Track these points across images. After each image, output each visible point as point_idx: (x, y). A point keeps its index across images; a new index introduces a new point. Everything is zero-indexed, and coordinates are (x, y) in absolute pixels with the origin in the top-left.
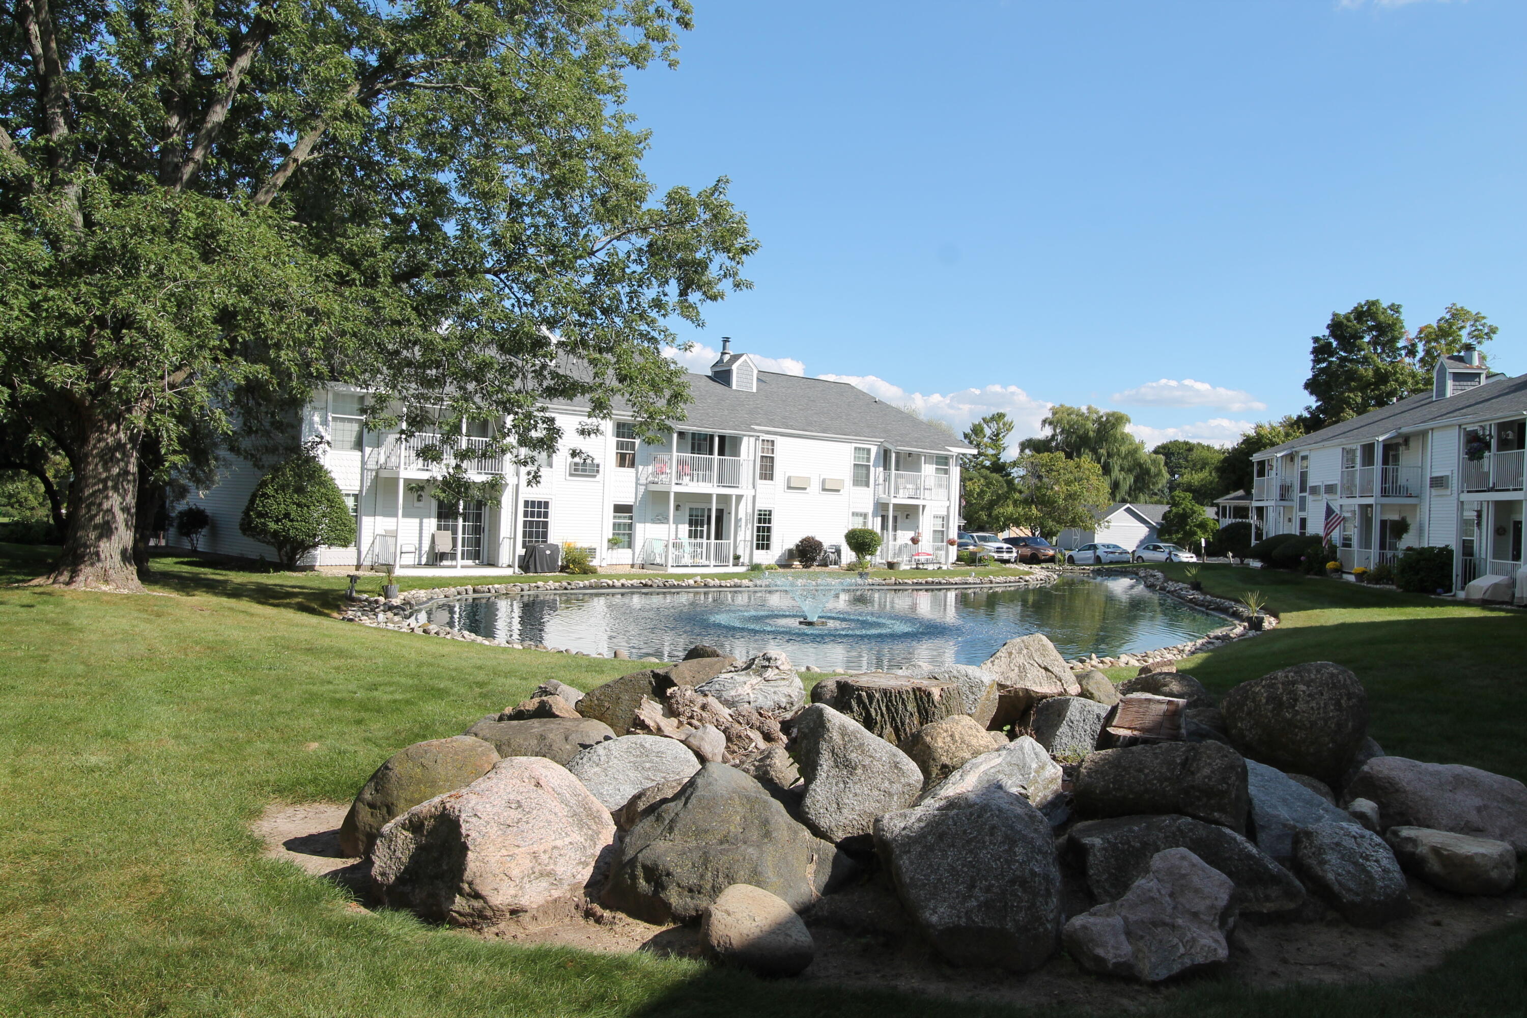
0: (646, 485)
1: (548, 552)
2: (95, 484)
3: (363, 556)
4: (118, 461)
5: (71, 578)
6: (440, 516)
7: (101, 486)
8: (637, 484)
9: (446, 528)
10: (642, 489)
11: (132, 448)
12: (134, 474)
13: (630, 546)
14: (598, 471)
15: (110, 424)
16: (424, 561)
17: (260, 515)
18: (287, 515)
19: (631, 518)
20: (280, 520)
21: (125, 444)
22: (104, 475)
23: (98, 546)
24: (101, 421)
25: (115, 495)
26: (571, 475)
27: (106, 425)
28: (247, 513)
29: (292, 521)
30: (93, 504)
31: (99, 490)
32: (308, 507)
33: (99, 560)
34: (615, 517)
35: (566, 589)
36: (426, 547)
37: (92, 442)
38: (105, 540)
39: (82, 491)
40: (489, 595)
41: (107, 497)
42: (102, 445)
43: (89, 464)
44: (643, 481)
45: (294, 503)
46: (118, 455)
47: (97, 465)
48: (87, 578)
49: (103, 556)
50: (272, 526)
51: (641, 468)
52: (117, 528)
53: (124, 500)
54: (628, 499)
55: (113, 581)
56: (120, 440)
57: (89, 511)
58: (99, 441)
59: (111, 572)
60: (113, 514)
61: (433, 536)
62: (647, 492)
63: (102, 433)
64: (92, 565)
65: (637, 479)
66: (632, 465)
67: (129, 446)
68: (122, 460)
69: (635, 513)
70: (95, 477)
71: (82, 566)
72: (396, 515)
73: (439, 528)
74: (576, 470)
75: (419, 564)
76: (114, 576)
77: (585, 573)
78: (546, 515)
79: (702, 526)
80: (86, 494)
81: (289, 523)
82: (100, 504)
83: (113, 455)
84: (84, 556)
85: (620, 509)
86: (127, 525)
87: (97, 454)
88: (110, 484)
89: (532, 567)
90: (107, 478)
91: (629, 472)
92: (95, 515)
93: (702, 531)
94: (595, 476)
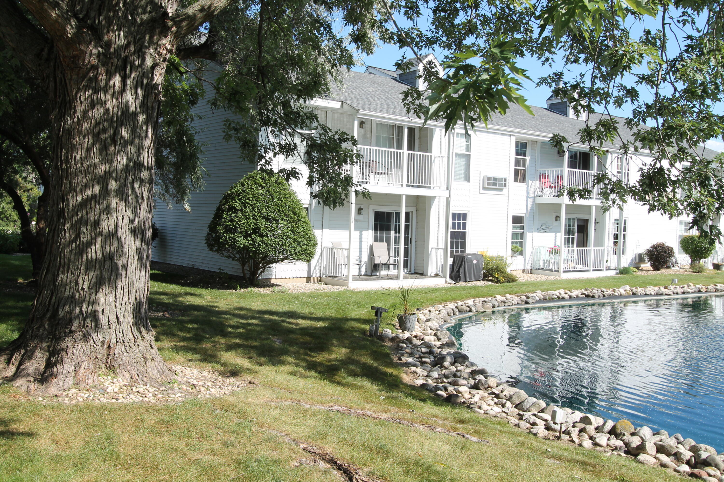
0: (534, 198)
1: (475, 262)
2: (86, 186)
3: (312, 269)
4: (126, 143)
5: (49, 365)
6: (377, 228)
7: (97, 189)
8: (528, 197)
9: (381, 241)
10: (531, 201)
11: (146, 123)
12: (149, 169)
13: (521, 254)
14: (505, 185)
15: (110, 76)
16: (363, 272)
17: (228, 230)
18: (256, 230)
19: (522, 228)
20: (250, 235)
21: (135, 114)
22: (102, 169)
23: (95, 302)
24: (94, 68)
25: (122, 206)
26: (484, 188)
27: (103, 78)
28: (213, 228)
29: (262, 236)
30: (84, 222)
31: (94, 197)
32: (277, 221)
33: (97, 327)
34: (514, 227)
35: (527, 303)
36: (365, 258)
37: (80, 108)
38: (106, 289)
39: (63, 199)
40: (471, 314)
41: (108, 210)
42: (98, 112)
43: (73, 148)
44: (532, 195)
45: (263, 218)
46: (125, 133)
47: (88, 150)
48: (78, 365)
49: (104, 321)
50: (242, 241)
51: (530, 182)
52: (125, 267)
53: (135, 214)
54: (521, 212)
55: (122, 366)
56: (127, 105)
57: (78, 236)
58: (93, 106)
59: (119, 349)
60: (119, 240)
61: (371, 248)
62: (535, 205)
63: (96, 91)
64: (86, 337)
65: (528, 193)
66: (524, 180)
67: (141, 118)
68: (132, 143)
69: (526, 223)
70: (86, 173)
71: (68, 342)
72: (348, 228)
73: (376, 240)
74: (489, 184)
75: (360, 275)
76: (125, 358)
77: (509, 282)
78: (464, 227)
79: (573, 235)
80: (72, 204)
81: (259, 239)
82: (97, 223)
83: (116, 133)
84: (70, 322)
85: (517, 220)
86: (140, 259)
87: (90, 131)
88: (113, 185)
89: (462, 276)
90: (108, 175)
91: (522, 186)
92: (89, 244)
93: (573, 239)
94: (501, 190)
